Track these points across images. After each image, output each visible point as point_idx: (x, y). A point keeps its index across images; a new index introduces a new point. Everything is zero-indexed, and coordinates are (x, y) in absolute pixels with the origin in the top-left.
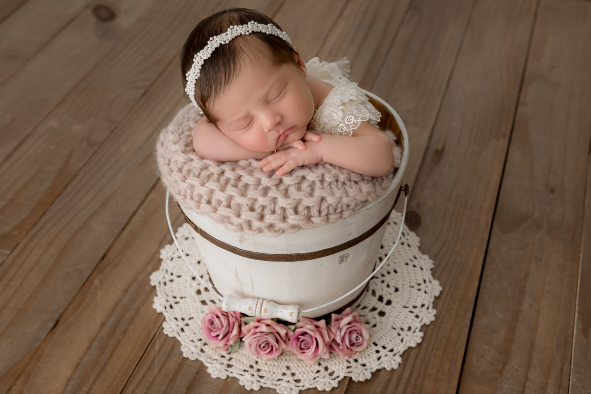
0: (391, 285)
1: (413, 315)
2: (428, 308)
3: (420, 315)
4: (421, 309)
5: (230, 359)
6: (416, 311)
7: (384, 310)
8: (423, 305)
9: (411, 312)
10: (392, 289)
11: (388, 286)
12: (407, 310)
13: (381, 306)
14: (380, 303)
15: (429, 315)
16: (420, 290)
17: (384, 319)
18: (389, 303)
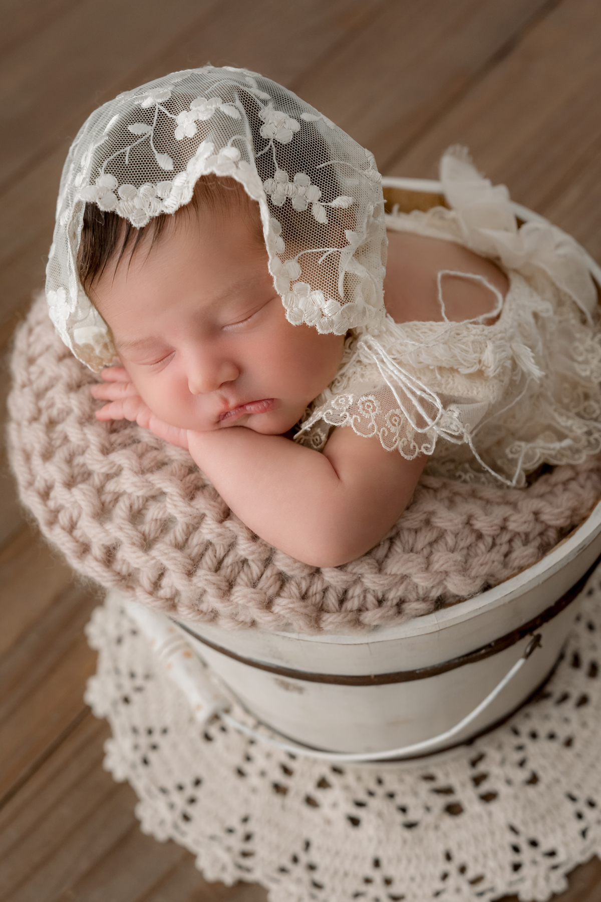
0: (532, 765)
1: (513, 858)
2: (555, 867)
3: (526, 871)
4: (539, 858)
5: (139, 689)
6: (527, 854)
7: (466, 804)
8: (552, 854)
9: (516, 849)
10: (522, 775)
11: (522, 764)
12: (511, 838)
13: (467, 795)
14: (470, 785)
15: (542, 883)
16: (580, 816)
17: (448, 822)
18: (488, 797)
